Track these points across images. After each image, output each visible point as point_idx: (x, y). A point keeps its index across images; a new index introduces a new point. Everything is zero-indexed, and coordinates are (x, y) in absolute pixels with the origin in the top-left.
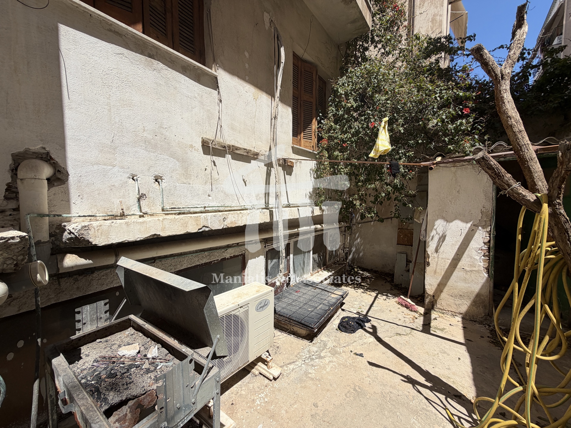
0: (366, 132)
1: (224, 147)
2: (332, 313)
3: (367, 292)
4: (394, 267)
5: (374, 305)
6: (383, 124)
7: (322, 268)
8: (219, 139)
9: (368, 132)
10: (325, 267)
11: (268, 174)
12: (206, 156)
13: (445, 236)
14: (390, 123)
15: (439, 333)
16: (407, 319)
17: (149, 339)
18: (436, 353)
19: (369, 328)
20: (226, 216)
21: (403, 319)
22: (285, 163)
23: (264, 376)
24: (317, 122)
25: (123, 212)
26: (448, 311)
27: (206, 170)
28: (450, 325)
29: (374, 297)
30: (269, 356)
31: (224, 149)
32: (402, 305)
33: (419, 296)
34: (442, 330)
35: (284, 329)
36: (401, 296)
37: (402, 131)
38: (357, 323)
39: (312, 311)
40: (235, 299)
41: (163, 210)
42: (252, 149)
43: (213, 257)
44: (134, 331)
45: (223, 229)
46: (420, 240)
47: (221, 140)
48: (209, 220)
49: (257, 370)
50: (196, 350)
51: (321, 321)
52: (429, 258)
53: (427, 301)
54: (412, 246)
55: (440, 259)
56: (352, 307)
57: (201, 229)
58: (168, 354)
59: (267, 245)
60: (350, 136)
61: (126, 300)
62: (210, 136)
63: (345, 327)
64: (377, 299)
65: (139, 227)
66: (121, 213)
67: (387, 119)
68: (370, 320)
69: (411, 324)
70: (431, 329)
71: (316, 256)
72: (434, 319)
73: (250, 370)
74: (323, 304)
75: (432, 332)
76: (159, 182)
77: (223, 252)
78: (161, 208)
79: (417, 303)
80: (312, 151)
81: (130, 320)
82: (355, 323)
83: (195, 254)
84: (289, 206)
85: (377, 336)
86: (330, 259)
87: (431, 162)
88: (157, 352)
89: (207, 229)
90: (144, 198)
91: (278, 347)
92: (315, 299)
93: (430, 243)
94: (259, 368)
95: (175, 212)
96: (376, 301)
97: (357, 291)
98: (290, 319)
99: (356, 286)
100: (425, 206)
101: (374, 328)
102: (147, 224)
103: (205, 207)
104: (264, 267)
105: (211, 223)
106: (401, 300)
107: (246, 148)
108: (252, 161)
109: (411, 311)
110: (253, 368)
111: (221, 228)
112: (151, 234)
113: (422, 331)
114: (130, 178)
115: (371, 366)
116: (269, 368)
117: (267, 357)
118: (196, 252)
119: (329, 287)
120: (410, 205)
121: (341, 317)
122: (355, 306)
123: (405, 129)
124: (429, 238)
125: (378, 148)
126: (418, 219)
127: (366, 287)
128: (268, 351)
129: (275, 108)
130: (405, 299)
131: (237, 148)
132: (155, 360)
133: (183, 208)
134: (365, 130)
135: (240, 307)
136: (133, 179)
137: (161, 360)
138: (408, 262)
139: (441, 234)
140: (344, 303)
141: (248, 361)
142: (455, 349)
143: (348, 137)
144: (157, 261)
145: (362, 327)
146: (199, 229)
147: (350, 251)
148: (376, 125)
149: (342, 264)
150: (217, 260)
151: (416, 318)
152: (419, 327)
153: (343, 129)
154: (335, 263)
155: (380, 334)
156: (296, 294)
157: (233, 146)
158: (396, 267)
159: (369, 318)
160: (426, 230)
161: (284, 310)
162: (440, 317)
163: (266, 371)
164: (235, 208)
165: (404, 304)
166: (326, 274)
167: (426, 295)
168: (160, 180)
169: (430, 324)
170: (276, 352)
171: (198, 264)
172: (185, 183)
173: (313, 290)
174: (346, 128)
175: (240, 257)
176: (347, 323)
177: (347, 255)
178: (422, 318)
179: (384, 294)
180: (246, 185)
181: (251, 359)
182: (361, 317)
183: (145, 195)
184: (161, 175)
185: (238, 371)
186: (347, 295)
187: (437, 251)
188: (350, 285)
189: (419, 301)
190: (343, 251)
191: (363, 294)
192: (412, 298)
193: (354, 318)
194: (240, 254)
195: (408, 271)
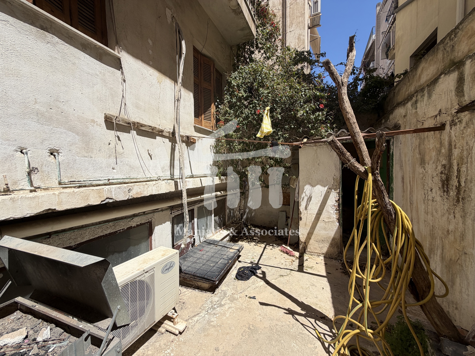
0: (254, 117)
1: (129, 123)
2: (231, 265)
3: (258, 244)
4: (277, 222)
5: (264, 254)
6: (266, 112)
7: (222, 228)
8: (123, 116)
9: (255, 117)
10: (225, 226)
11: (173, 150)
12: (109, 131)
13: (311, 197)
14: (271, 111)
15: (309, 271)
16: (288, 263)
17: (40, 320)
18: (308, 286)
19: (260, 274)
20: (131, 188)
21: (284, 263)
22: (188, 140)
23: (170, 332)
24: (215, 106)
25: (8, 187)
26: (315, 253)
27: (109, 144)
28: (317, 263)
29: (263, 248)
30: (175, 313)
31: (128, 125)
32: (283, 252)
33: (296, 243)
34: (311, 268)
35: (189, 285)
36: (283, 245)
37: (280, 118)
38: (251, 271)
39: (214, 266)
40: (141, 265)
41: (60, 183)
42: (157, 127)
43: (118, 227)
44: (21, 314)
45: (128, 200)
46: (295, 201)
47: (126, 117)
48: (113, 192)
49: (164, 328)
50: (95, 324)
51: (221, 274)
52: (301, 214)
53: (301, 247)
54: (289, 205)
55: (308, 214)
56: (247, 258)
57: (104, 200)
58: (63, 332)
59: (173, 211)
60: (242, 120)
61: (10, 282)
62: (113, 112)
63: (241, 276)
64: (266, 249)
65: (28, 202)
66: (4, 189)
67: (268, 108)
68: (261, 267)
69: (290, 266)
70: (304, 268)
71: (217, 218)
72: (306, 260)
73: (156, 329)
74: (223, 259)
75: (305, 270)
76: (55, 156)
77: (129, 221)
78: (57, 182)
79: (294, 249)
80: (211, 131)
81: (16, 303)
82: (249, 272)
83: (98, 226)
84: (192, 177)
85: (266, 279)
86: (229, 220)
87: (300, 142)
88: (49, 333)
89: (111, 201)
90: (36, 172)
91: (184, 303)
92: (217, 255)
93: (302, 203)
94: (166, 326)
95: (74, 185)
96: (265, 251)
97: (250, 244)
98: (194, 276)
99: (249, 240)
100: (297, 176)
101: (264, 273)
102: (39, 199)
103: (109, 180)
104: (171, 231)
105: (115, 195)
106: (283, 248)
107: (151, 125)
108: (157, 137)
109: (290, 256)
110: (160, 327)
111: (126, 199)
112: (44, 209)
113: (298, 271)
114: (17, 151)
115: (261, 306)
116: (174, 324)
117: (173, 314)
118: (100, 223)
119: (228, 243)
120: (287, 174)
121: (238, 268)
122: (249, 257)
123: (282, 117)
124: (301, 199)
125: (263, 130)
126: (293, 185)
127: (258, 240)
128: (174, 309)
129: (178, 92)
130: (286, 247)
131: (142, 125)
132: (47, 343)
133: (84, 181)
134: (253, 115)
135: (146, 272)
136: (21, 152)
137: (55, 341)
138: (287, 218)
139: (308, 196)
140: (241, 256)
141: (155, 322)
142: (320, 281)
143: (240, 120)
144: (53, 236)
145: (254, 274)
146: (102, 201)
147: (245, 212)
148: (261, 112)
149: (238, 223)
150: (123, 229)
151: (294, 261)
152: (296, 268)
153: (236, 114)
154: (233, 223)
155: (268, 278)
156: (200, 252)
157: (138, 123)
158: (279, 222)
159: (260, 266)
160: (298, 193)
161: (189, 268)
162: (309, 258)
163: (172, 327)
164: (141, 180)
165: (285, 251)
166: (225, 233)
167: (300, 242)
168: (56, 154)
169: (303, 264)
170: (182, 308)
171: (102, 234)
172: (86, 157)
173: (215, 248)
174: (239, 113)
175: (146, 225)
176: (243, 272)
177: (242, 215)
178: (298, 260)
179: (271, 244)
180: (151, 159)
181: (158, 318)
182: (254, 265)
183: (37, 169)
184: (58, 149)
185: (144, 333)
186: (242, 249)
187: (306, 209)
188: (245, 240)
189: (295, 247)
190: (239, 212)
191: (255, 246)
192: (290, 246)
193: (248, 267)
194: (147, 221)
195: (288, 225)
